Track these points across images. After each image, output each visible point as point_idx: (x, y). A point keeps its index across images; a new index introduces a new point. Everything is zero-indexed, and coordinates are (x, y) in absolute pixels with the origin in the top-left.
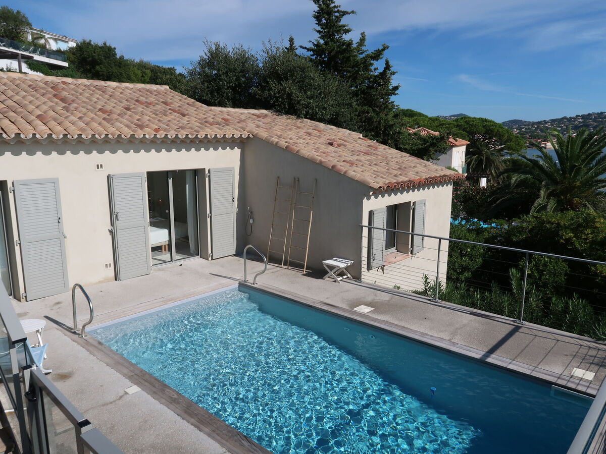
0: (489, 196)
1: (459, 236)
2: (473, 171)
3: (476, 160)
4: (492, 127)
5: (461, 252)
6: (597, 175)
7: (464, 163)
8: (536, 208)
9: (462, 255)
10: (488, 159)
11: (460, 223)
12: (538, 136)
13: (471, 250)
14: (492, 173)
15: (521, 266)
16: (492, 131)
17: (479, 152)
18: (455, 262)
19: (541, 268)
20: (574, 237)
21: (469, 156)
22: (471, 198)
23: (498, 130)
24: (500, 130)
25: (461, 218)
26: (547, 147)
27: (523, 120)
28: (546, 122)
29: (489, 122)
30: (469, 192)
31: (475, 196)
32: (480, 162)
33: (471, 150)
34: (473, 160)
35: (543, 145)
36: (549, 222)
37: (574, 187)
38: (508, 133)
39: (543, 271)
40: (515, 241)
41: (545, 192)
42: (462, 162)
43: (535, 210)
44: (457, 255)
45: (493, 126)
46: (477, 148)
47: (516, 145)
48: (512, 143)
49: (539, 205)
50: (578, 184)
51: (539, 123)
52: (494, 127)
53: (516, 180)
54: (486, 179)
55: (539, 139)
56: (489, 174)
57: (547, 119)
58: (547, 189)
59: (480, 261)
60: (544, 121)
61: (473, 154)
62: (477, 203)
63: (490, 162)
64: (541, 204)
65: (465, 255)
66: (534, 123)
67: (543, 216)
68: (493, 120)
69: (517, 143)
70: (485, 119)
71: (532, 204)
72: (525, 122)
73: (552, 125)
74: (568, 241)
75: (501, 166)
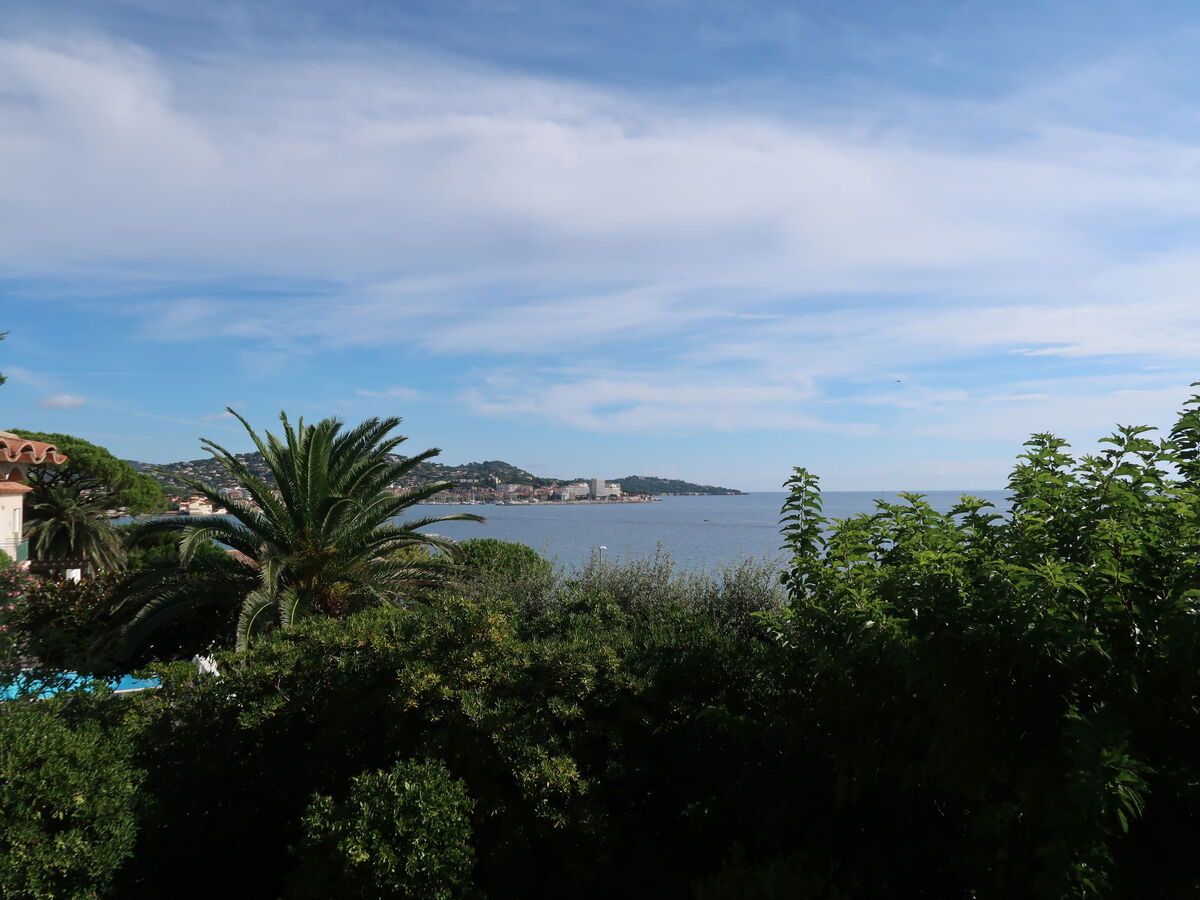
0: (113, 600)
1: (33, 752)
2: (46, 555)
3: (51, 530)
4: (85, 455)
5: (46, 813)
6: (372, 523)
7: (20, 536)
8: (249, 617)
9: (52, 828)
10: (80, 525)
11: (23, 691)
12: (171, 491)
13: (89, 799)
14: (92, 557)
15: (316, 830)
16: (85, 463)
17: (58, 512)
18: (23, 870)
19: (401, 827)
20: (444, 682)
21: (32, 522)
22: (50, 614)
23: (99, 461)
24: (105, 461)
25: (26, 674)
26: (191, 512)
27: (141, 461)
28: (183, 466)
29: (77, 443)
30: (44, 597)
31: (66, 606)
32: (60, 535)
33: (36, 507)
34: (42, 530)
35: (183, 508)
36: (337, 650)
37: (326, 557)
38: (123, 469)
39: (408, 836)
40: (248, 730)
41: (273, 572)
42: (16, 534)
43: (248, 623)
44: (30, 833)
45: (86, 451)
46: (52, 501)
47: (143, 493)
48: (133, 490)
49: (255, 610)
50: (332, 549)
51: (172, 467)
52: (91, 454)
53: (192, 545)
54: (79, 570)
55: (175, 496)
56: (88, 561)
57: (186, 461)
58: (276, 562)
59: (125, 830)
60: (181, 464)
61: (42, 515)
62: (74, 624)
63: (86, 534)
64: (259, 606)
65: (66, 825)
66: (160, 469)
67: (316, 633)
68: (86, 440)
69: (145, 490)
70: (68, 437)
71: (239, 610)
72: (144, 465)
73: (195, 470)
74: (430, 697)
75: (112, 541)
